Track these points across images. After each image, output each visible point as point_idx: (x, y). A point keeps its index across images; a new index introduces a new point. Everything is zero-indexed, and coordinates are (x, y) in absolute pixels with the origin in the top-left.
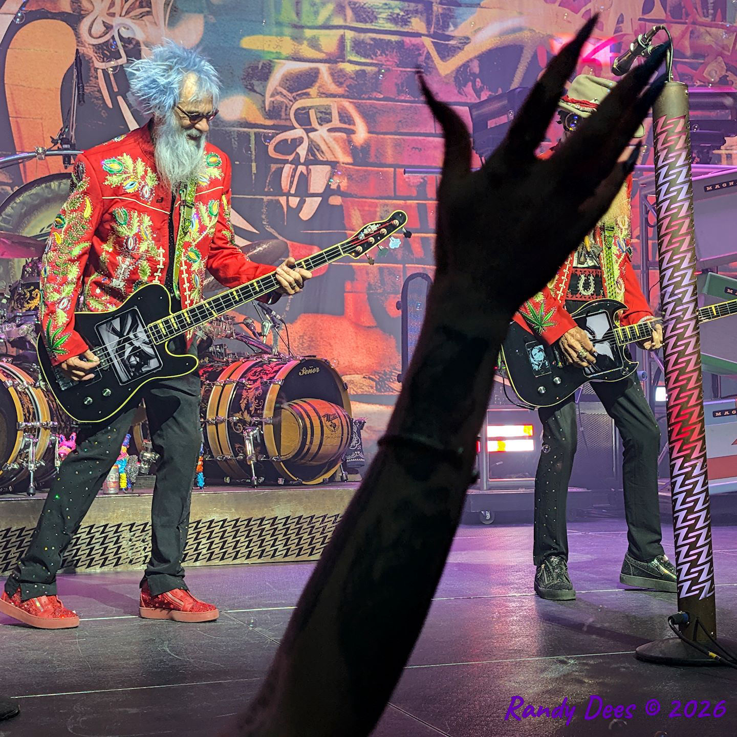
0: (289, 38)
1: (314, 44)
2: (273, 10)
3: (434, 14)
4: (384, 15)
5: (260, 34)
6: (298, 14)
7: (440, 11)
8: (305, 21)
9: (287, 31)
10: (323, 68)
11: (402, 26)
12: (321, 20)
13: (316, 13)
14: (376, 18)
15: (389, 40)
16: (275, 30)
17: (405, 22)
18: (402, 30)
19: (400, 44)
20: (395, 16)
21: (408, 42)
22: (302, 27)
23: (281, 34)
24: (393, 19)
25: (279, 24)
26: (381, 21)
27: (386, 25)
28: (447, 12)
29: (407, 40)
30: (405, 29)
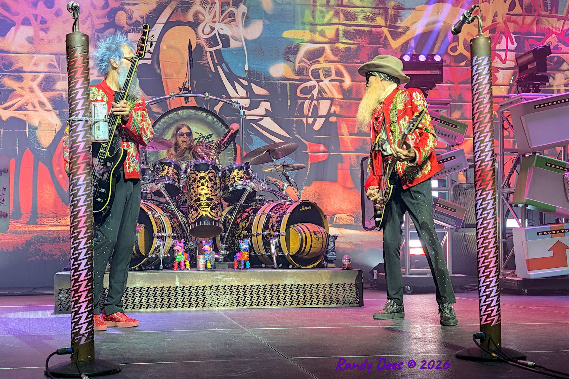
0: (308, 31)
1: (322, 34)
2: (300, 16)
3: (389, 14)
4: (361, 16)
5: (293, 29)
6: (313, 18)
7: (393, 13)
8: (317, 21)
9: (308, 27)
10: (327, 47)
11: (371, 22)
12: (326, 20)
13: (323, 17)
14: (357, 18)
15: (364, 30)
16: (301, 27)
17: (373, 20)
18: (371, 24)
19: (370, 32)
20: (367, 16)
21: (374, 30)
22: (316, 25)
23: (304, 29)
24: (366, 18)
25: (303, 23)
26: (359, 20)
27: (362, 22)
28: (397, 13)
29: (374, 29)
30: (373, 24)
